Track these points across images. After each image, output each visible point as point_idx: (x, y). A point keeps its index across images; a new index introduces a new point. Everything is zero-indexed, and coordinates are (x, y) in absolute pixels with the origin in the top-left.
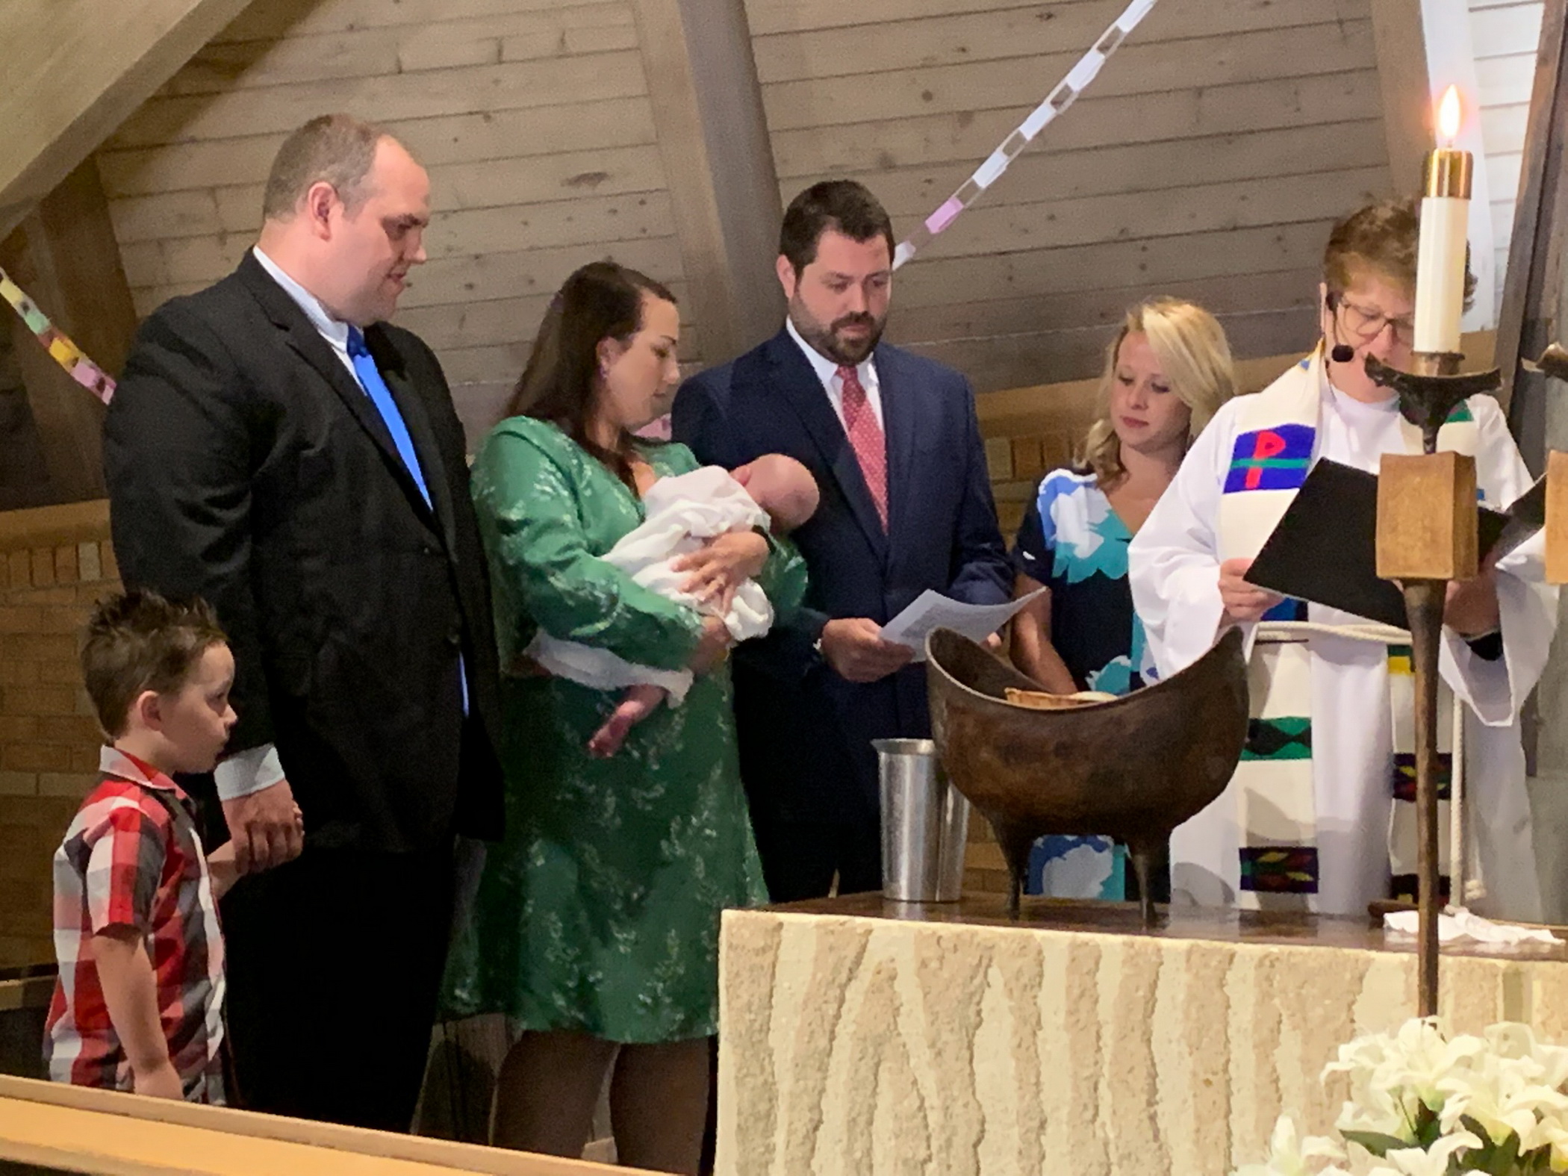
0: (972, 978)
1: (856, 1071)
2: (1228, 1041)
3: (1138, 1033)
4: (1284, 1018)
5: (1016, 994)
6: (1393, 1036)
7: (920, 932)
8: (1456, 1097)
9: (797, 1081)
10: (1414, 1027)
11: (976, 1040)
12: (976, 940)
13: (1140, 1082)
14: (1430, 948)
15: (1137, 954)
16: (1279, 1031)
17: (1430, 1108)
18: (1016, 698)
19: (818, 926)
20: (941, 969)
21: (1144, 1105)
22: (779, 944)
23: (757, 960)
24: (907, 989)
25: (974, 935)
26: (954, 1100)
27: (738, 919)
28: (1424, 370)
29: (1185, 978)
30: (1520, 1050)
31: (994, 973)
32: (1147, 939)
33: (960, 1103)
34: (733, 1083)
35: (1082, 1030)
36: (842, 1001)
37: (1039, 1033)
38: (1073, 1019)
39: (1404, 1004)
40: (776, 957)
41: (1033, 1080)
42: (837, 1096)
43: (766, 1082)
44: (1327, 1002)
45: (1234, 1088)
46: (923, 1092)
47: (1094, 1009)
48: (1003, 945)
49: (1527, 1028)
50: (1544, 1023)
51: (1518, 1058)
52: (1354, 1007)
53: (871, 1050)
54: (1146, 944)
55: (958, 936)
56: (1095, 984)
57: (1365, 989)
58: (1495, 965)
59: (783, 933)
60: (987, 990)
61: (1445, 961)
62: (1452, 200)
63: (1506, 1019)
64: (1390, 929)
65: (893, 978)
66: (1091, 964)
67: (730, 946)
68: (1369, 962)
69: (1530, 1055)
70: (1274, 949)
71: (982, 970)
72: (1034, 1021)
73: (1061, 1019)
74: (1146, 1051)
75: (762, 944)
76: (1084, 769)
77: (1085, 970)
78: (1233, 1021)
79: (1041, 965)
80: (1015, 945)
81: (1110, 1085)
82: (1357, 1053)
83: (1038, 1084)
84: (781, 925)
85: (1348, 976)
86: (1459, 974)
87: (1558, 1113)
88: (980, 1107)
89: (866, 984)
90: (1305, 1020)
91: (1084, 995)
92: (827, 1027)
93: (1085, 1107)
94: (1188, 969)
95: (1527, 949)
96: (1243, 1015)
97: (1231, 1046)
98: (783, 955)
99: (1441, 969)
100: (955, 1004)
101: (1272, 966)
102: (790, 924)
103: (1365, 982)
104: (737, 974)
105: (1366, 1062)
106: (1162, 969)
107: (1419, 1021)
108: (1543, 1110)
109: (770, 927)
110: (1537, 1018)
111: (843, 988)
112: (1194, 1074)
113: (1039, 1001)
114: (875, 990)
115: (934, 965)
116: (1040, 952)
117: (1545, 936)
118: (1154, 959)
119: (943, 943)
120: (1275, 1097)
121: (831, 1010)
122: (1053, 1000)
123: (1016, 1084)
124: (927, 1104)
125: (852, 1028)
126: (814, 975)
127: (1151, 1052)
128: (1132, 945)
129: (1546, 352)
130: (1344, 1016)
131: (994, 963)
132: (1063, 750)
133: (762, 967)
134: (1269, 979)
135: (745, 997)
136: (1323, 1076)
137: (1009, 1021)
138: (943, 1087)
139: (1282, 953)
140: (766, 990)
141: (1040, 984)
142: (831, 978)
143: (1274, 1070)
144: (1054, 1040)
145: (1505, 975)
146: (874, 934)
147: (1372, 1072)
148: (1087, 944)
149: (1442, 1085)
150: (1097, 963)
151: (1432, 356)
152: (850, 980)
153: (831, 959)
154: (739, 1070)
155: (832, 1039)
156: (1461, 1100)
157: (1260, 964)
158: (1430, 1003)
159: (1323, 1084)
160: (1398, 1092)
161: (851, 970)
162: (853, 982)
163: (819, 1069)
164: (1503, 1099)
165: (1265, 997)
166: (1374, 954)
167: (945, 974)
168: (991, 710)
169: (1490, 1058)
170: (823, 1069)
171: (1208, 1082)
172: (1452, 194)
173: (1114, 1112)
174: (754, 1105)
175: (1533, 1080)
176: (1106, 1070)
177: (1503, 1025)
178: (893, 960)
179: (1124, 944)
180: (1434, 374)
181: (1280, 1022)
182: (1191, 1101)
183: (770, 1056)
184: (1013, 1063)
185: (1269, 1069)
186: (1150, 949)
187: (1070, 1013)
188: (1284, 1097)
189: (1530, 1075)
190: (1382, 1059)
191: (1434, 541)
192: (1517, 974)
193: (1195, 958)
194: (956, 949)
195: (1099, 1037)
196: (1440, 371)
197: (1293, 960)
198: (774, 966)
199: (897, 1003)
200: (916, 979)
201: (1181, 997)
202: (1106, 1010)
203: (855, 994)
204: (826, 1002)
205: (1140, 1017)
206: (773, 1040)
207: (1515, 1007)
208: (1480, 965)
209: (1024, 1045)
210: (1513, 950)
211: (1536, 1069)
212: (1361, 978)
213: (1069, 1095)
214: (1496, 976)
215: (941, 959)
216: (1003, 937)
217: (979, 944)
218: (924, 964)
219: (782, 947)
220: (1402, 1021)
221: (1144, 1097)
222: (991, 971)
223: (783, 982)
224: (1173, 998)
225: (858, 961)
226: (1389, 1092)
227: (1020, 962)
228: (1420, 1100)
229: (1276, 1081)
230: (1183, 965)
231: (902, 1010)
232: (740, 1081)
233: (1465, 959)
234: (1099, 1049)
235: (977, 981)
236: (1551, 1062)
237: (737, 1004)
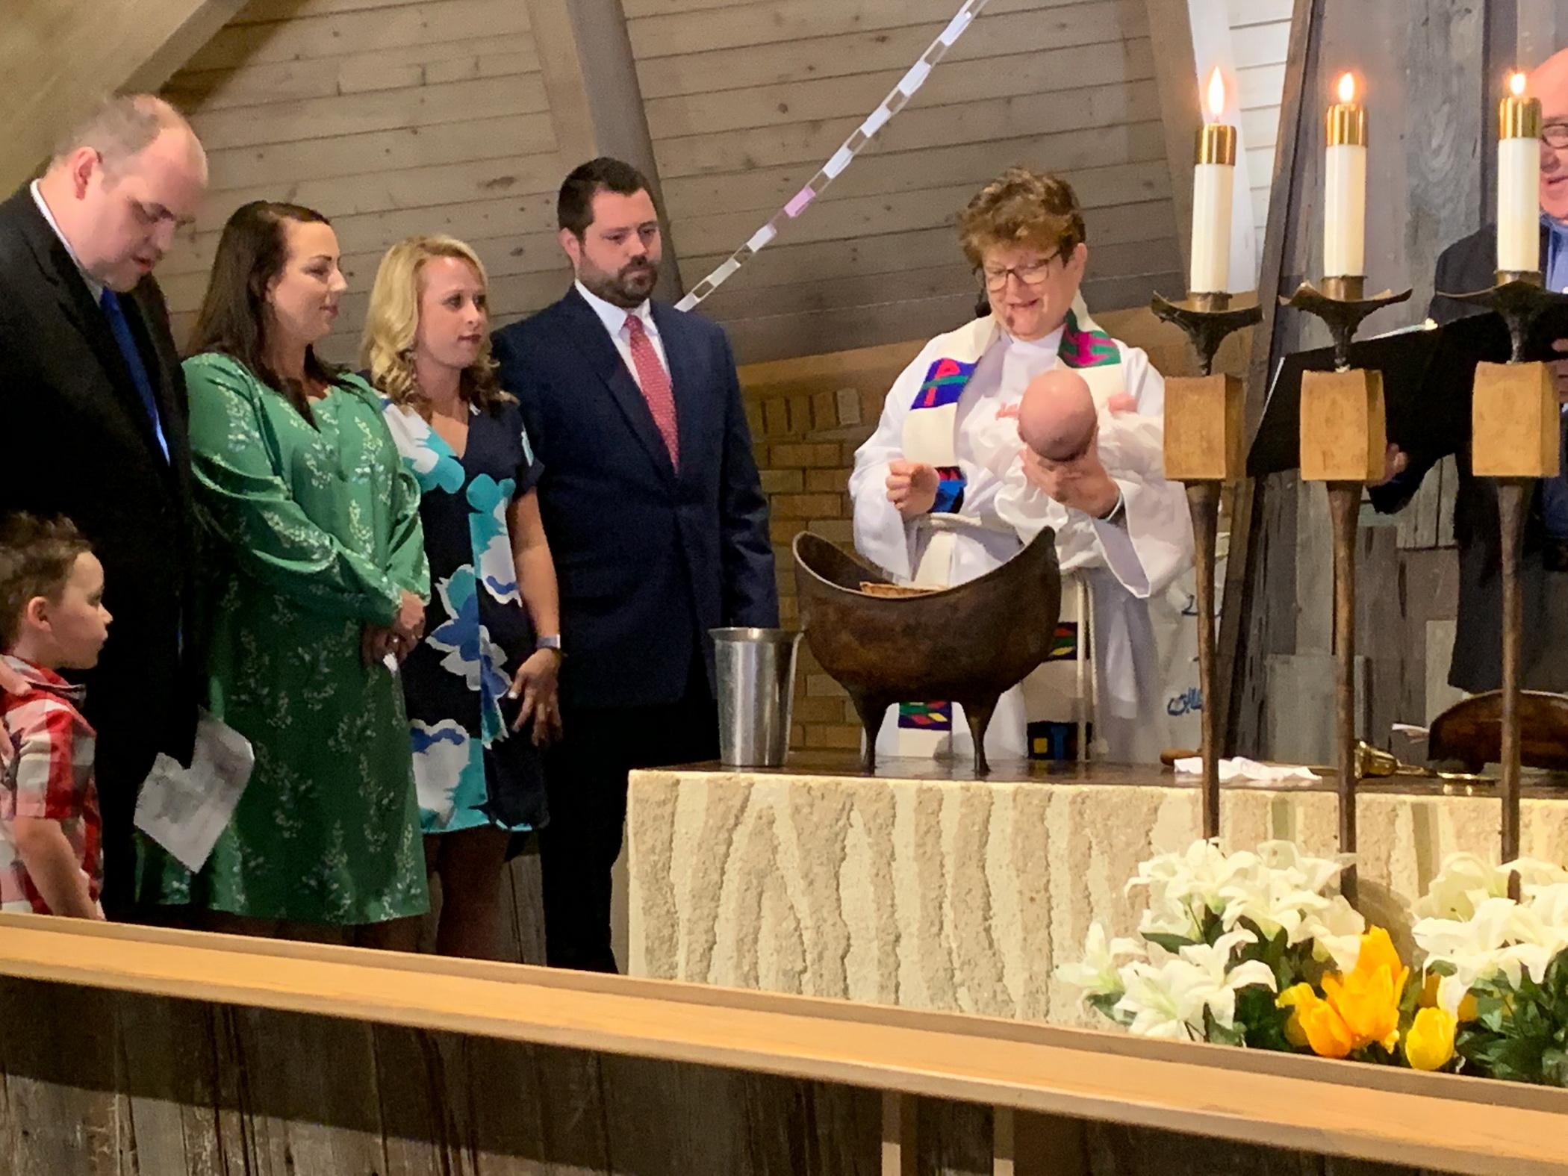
0: (837, 821)
1: (743, 900)
2: (1048, 865)
3: (974, 863)
4: (1094, 844)
5: (874, 832)
6: (1183, 854)
7: (793, 784)
8: (1235, 902)
9: (695, 909)
10: (1200, 846)
11: (842, 871)
12: (840, 789)
13: (978, 902)
14: (1212, 785)
15: (972, 796)
16: (1090, 856)
17: (1214, 912)
18: (868, 589)
19: (709, 781)
20: (811, 813)
21: (980, 919)
22: (677, 797)
23: (658, 811)
24: (784, 830)
25: (838, 784)
26: (825, 921)
27: (642, 777)
28: (1199, 307)
29: (1012, 814)
30: (1289, 862)
31: (855, 815)
32: (981, 783)
33: (830, 922)
34: (641, 912)
35: (929, 859)
36: (730, 844)
37: (893, 863)
38: (921, 851)
39: (1192, 830)
40: (675, 808)
41: (889, 902)
42: (727, 920)
43: (668, 912)
44: (1129, 830)
45: (1054, 904)
46: (799, 916)
47: (938, 843)
48: (862, 792)
49: (1293, 846)
50: (1305, 842)
51: (1285, 869)
52: (1151, 834)
53: (755, 882)
54: (981, 788)
55: (825, 785)
56: (938, 823)
57: (1159, 819)
58: (1264, 796)
59: (680, 787)
60: (850, 831)
61: (1224, 794)
62: (1219, 166)
63: (1275, 837)
64: (1179, 772)
65: (772, 822)
66: (935, 805)
67: (637, 801)
68: (1164, 796)
69: (1295, 867)
70: (1086, 788)
71: (845, 813)
72: (888, 854)
73: (911, 851)
74: (980, 875)
75: (663, 797)
76: (925, 646)
77: (930, 811)
78: (1052, 848)
79: (894, 808)
80: (873, 793)
81: (952, 904)
82: (1154, 868)
83: (892, 906)
84: (678, 782)
85: (1145, 809)
86: (1236, 804)
87: (1319, 913)
88: (846, 925)
89: (750, 827)
90: (1111, 846)
91: (929, 831)
92: (718, 865)
93: (932, 924)
94: (1015, 807)
95: (1290, 785)
96: (1060, 843)
97: (1052, 869)
98: (680, 808)
99: (1221, 800)
100: (824, 842)
101: (1083, 803)
102: (687, 780)
103: (1160, 812)
104: (643, 823)
105: (1161, 876)
106: (993, 807)
107: (1205, 841)
108: (1306, 910)
109: (670, 782)
110: (1300, 838)
111: (731, 831)
112: (1021, 893)
113: (893, 838)
114: (758, 833)
115: (806, 810)
116: (893, 797)
117: (1304, 772)
118: (986, 799)
119: (812, 793)
120: (1088, 909)
121: (722, 849)
122: (904, 836)
123: (874, 906)
124: (802, 926)
125: (738, 865)
126: (706, 822)
127: (985, 876)
128: (968, 790)
129: (1299, 289)
130: (1143, 842)
131: (855, 807)
132: (909, 631)
133: (663, 817)
134: (1081, 814)
135: (651, 842)
136: (1127, 888)
137: (868, 855)
138: (815, 910)
139: (1091, 792)
140: (667, 836)
141: (893, 824)
142: (720, 824)
143: (1086, 888)
144: (906, 871)
145: (1273, 804)
146: (756, 786)
147: (1165, 885)
148: (930, 789)
149: (1224, 892)
150: (940, 805)
151: (1206, 295)
152: (736, 825)
153: (721, 808)
154: (647, 902)
155: (723, 873)
156: (1239, 904)
157: (1073, 802)
158: (1212, 827)
159: (1126, 896)
160: (1187, 900)
161: (737, 817)
162: (739, 827)
163: (712, 899)
164: (1273, 901)
165: (1077, 829)
166: (1166, 790)
167: (815, 818)
168: (848, 599)
169: (1263, 870)
170: (716, 899)
171: (1032, 899)
172: (1220, 161)
173: (956, 927)
174: (659, 931)
175: (1297, 887)
176: (949, 892)
177: (1272, 843)
178: (771, 807)
179: (962, 788)
180: (1208, 311)
181: (1090, 848)
182: (1019, 915)
183: (672, 890)
184: (872, 889)
185: (1082, 887)
186: (983, 793)
187: (919, 846)
188: (1095, 910)
189: (1295, 882)
190: (1174, 873)
191: (1210, 450)
192: (1284, 803)
193: (1019, 798)
194: (823, 797)
195: (942, 866)
196: (1213, 306)
197: (1100, 798)
198: (673, 814)
199: (776, 843)
200: (790, 822)
201: (1009, 830)
202: (947, 844)
203: (740, 836)
204: (717, 844)
205: (975, 848)
206: (673, 877)
207: (1282, 828)
208: (1253, 797)
209: (881, 875)
210: (1280, 784)
211: (1300, 878)
212: (1156, 810)
213: (918, 914)
214: (1266, 805)
215: (812, 806)
216: (864, 786)
217: (842, 792)
218: (797, 810)
219: (680, 798)
220: (1189, 844)
221: (981, 913)
222: (852, 814)
223: (680, 828)
224: (1002, 831)
225: (743, 808)
226: (1179, 899)
227: (877, 806)
228: (1207, 909)
229: (1088, 896)
230: (1011, 804)
231: (779, 848)
232: (647, 911)
233: (1240, 791)
234: (943, 875)
235: (841, 823)
236: (1312, 871)
237: (643, 848)
